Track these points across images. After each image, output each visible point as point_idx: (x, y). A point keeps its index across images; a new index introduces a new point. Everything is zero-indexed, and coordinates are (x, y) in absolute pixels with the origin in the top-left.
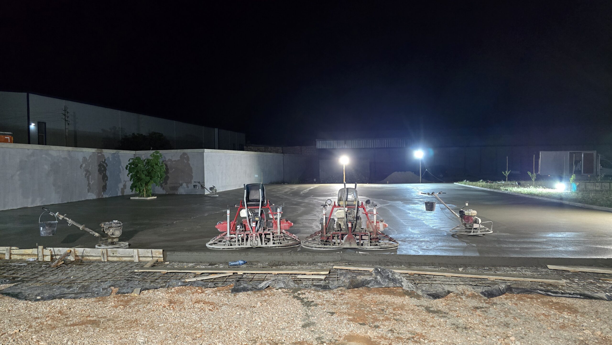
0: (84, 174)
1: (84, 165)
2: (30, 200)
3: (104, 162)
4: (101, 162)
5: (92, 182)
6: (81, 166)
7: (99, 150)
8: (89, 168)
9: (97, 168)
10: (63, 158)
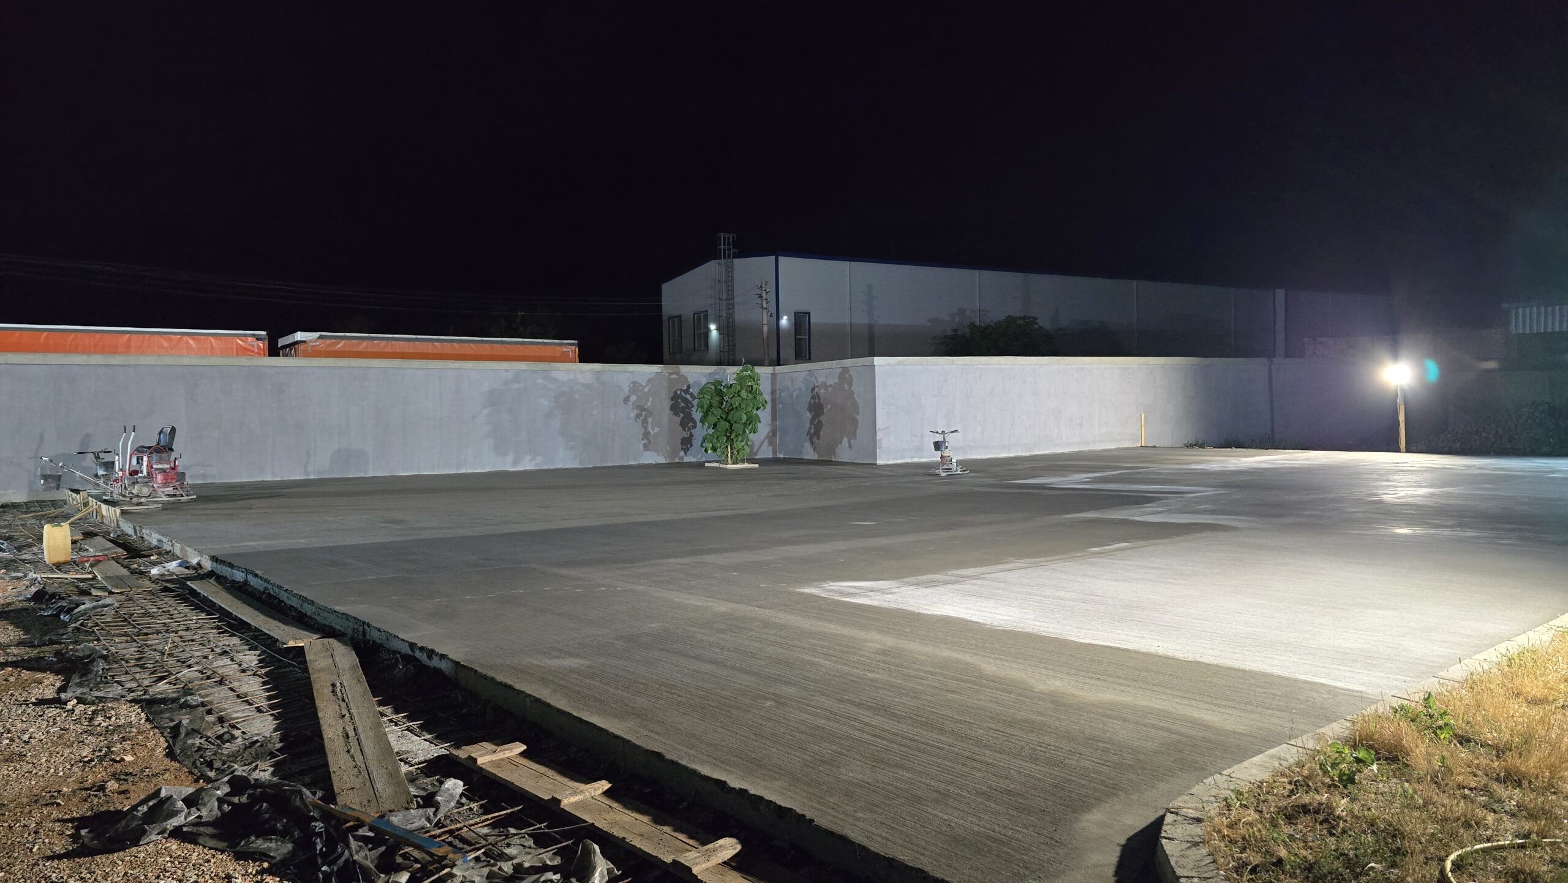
0: (632, 415)
1: (633, 398)
2: (510, 459)
3: (687, 391)
4: (679, 392)
5: (653, 430)
6: (626, 400)
7: (671, 368)
8: (646, 404)
9: (667, 404)
10: (583, 385)
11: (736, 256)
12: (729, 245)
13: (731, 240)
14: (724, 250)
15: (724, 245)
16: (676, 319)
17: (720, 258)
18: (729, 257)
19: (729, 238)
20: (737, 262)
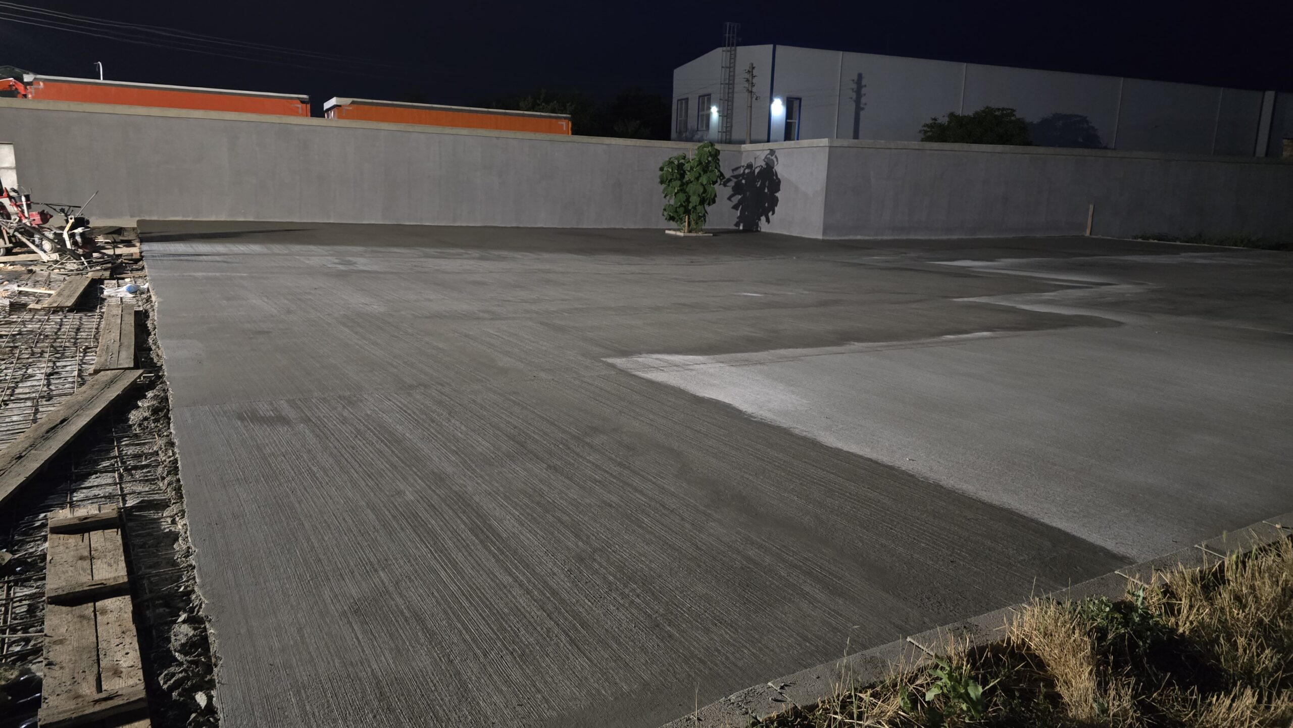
11: (739, 44)
12: (733, 33)
13: (735, 30)
14: (729, 38)
15: (729, 33)
16: (684, 101)
17: (725, 46)
18: (733, 45)
19: (734, 27)
20: (740, 49)
